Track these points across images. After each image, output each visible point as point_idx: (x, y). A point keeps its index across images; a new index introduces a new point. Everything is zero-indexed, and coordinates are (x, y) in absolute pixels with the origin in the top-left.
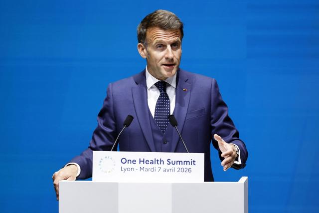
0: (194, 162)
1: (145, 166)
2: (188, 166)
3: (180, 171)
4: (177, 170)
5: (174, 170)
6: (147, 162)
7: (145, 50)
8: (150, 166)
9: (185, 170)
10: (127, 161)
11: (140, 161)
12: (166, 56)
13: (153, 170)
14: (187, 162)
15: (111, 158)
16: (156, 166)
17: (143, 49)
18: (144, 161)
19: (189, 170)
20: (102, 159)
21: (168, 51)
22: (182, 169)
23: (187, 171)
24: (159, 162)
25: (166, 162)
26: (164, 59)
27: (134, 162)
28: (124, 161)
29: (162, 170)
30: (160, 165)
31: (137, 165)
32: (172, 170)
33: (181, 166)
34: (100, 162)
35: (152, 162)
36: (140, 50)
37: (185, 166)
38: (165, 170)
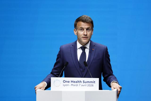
0: (95, 82)
1: (74, 84)
2: (92, 84)
3: (89, 86)
4: (87, 85)
5: (86, 85)
6: (74, 82)
7: (76, 32)
8: (75, 84)
9: (91, 85)
10: (66, 82)
11: (71, 82)
12: (84, 34)
13: (77, 85)
14: (91, 82)
15: (59, 80)
16: (78, 84)
17: (76, 31)
18: (73, 82)
19: (93, 85)
20: (55, 81)
21: (84, 32)
22: (90, 85)
23: (92, 86)
24: (79, 82)
25: (82, 82)
26: (83, 35)
27: (69, 82)
28: (64, 81)
29: (81, 85)
30: (80, 83)
31: (70, 83)
32: (85, 86)
33: (89, 84)
34: (54, 82)
35: (77, 82)
36: (74, 32)
37: (91, 84)
38: (82, 86)
